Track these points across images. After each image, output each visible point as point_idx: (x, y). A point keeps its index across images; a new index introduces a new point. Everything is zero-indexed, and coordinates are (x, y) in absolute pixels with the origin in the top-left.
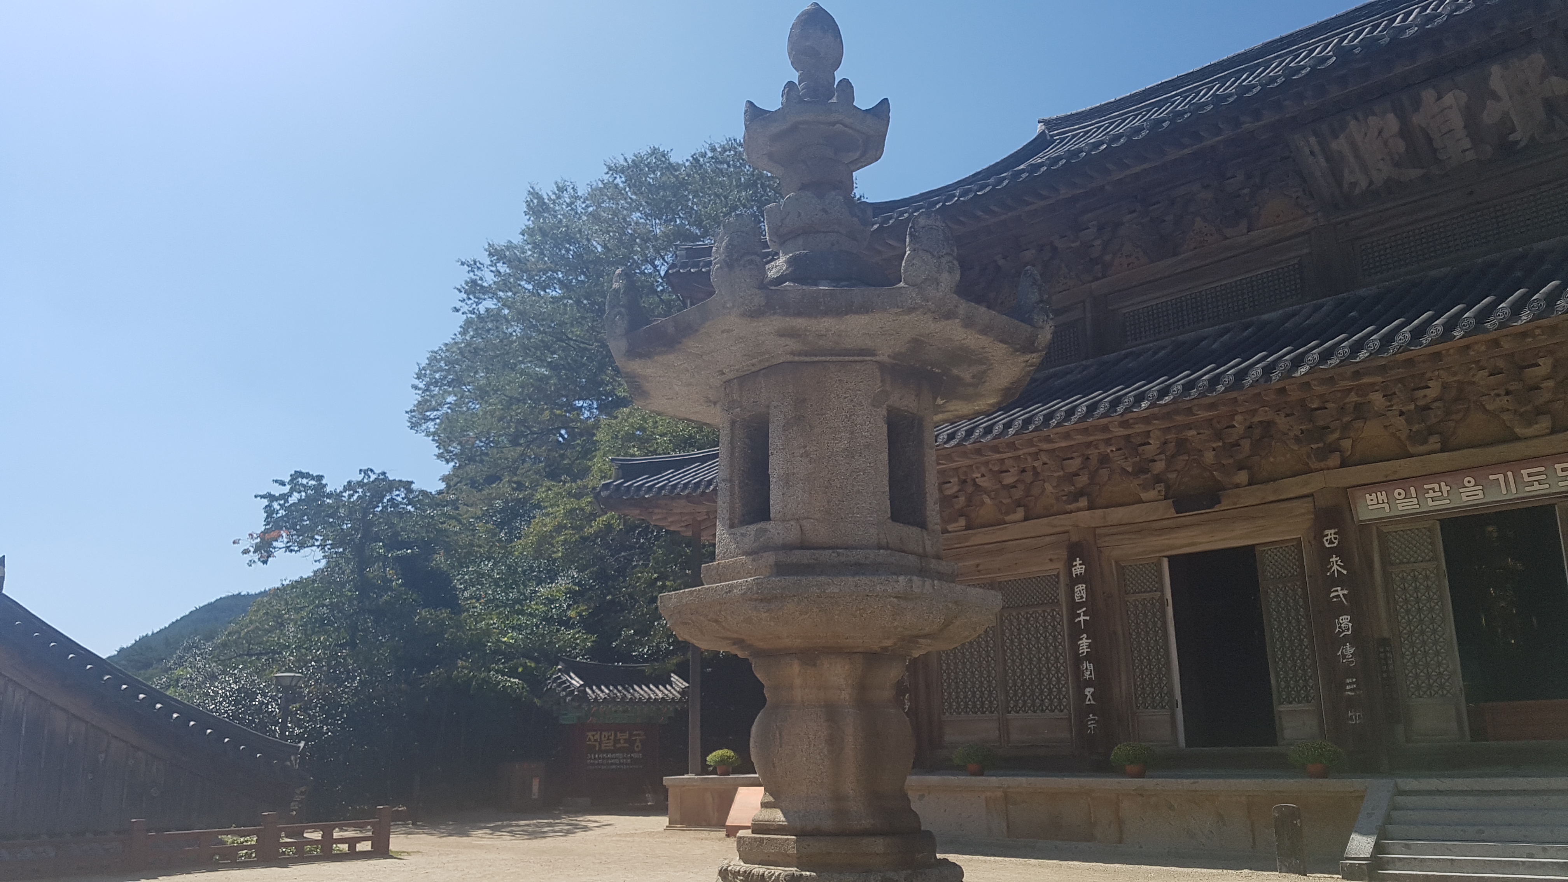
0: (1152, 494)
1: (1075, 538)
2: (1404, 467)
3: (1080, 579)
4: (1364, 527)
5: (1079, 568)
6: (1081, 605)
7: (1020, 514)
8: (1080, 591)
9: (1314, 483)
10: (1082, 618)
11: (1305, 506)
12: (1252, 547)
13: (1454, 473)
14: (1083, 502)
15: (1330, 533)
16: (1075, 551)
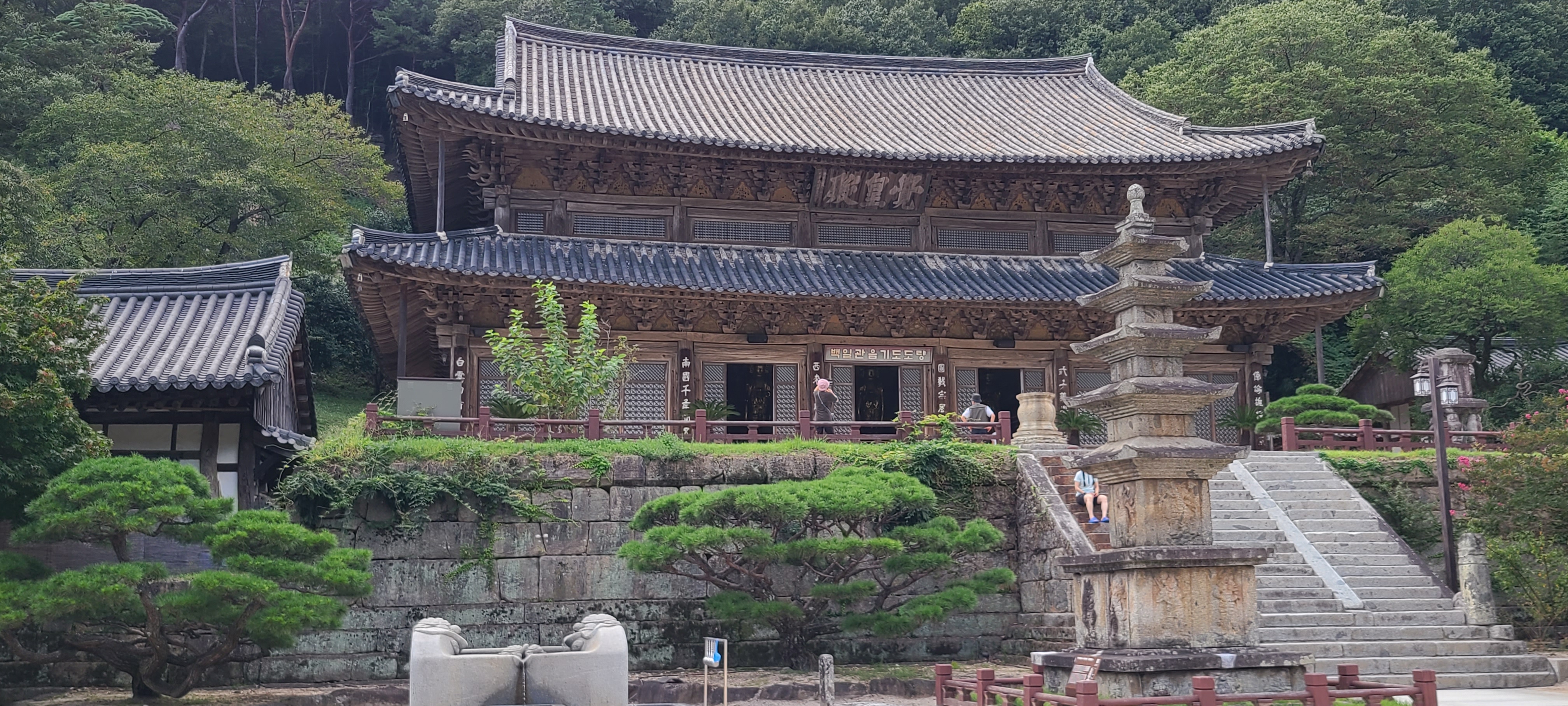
0: (730, 330)
1: (684, 346)
2: (849, 339)
3: (686, 369)
4: (827, 363)
5: (686, 363)
6: (686, 383)
7: (649, 327)
8: (686, 376)
9: (811, 339)
10: (686, 390)
11: (802, 350)
12: (771, 365)
13: (868, 346)
14: (690, 327)
15: (816, 364)
16: (685, 353)
